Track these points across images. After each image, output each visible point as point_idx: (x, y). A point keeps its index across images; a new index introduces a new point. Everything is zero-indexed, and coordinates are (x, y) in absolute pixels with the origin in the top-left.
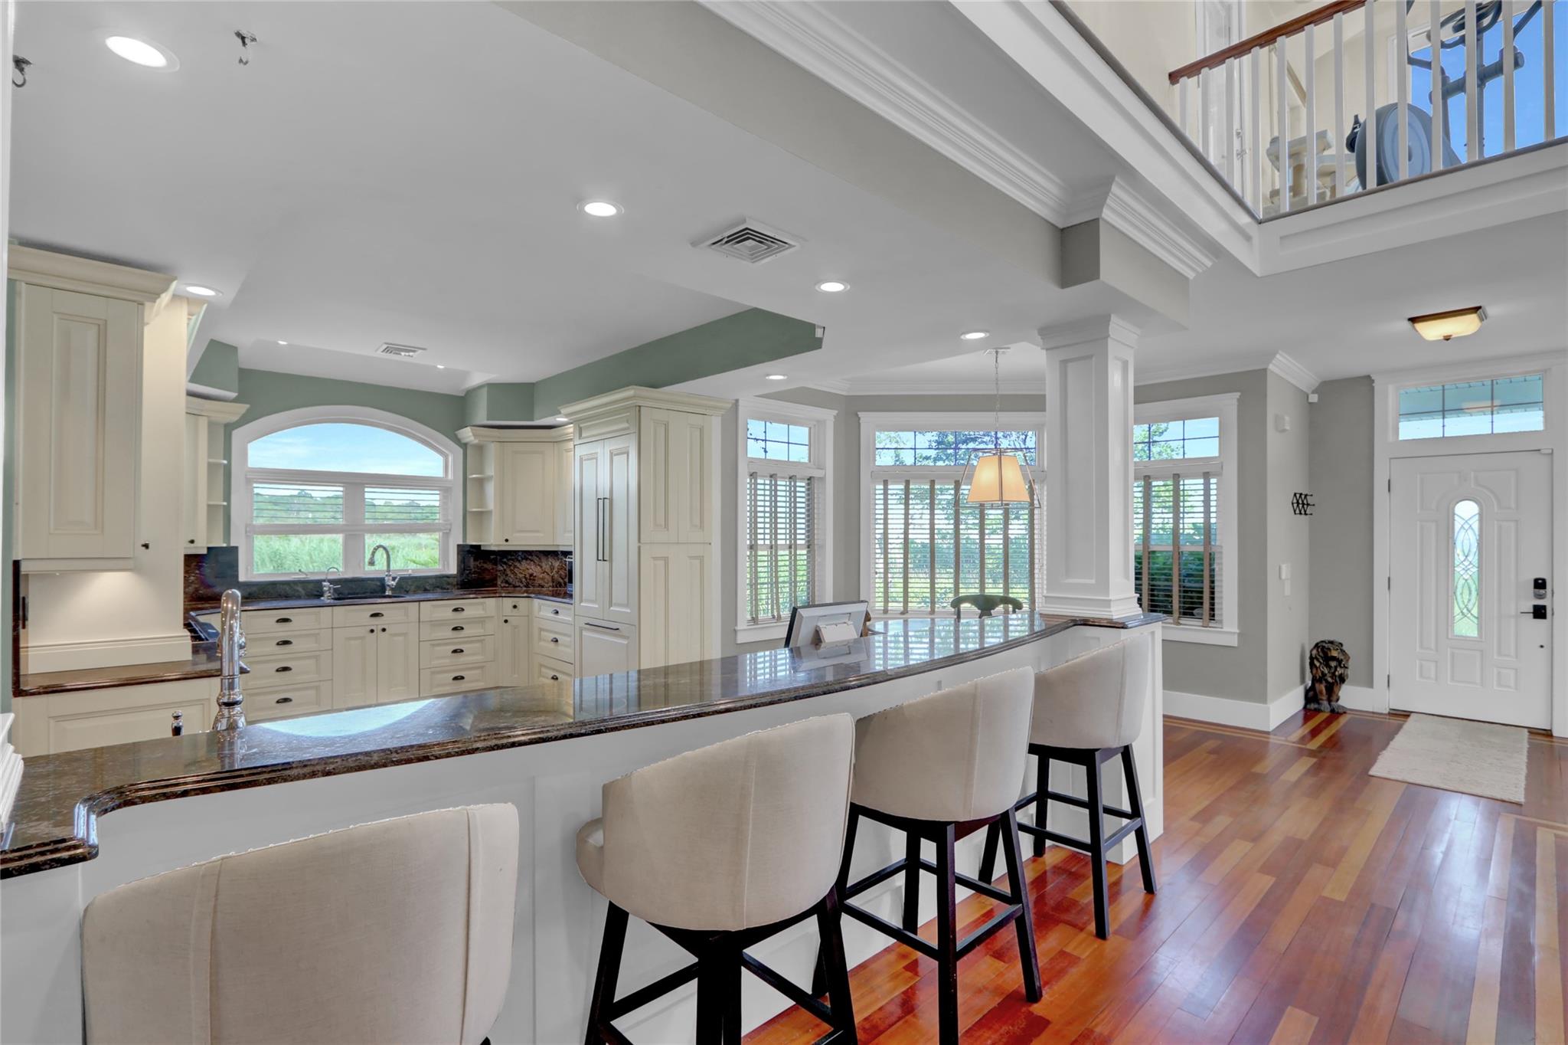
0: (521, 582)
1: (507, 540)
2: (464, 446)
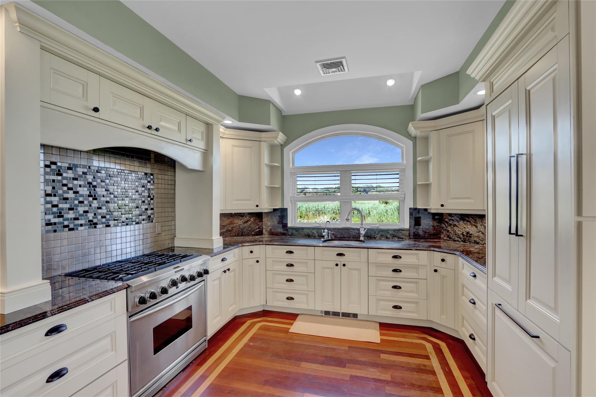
0: (460, 238)
1: (442, 205)
2: (414, 139)
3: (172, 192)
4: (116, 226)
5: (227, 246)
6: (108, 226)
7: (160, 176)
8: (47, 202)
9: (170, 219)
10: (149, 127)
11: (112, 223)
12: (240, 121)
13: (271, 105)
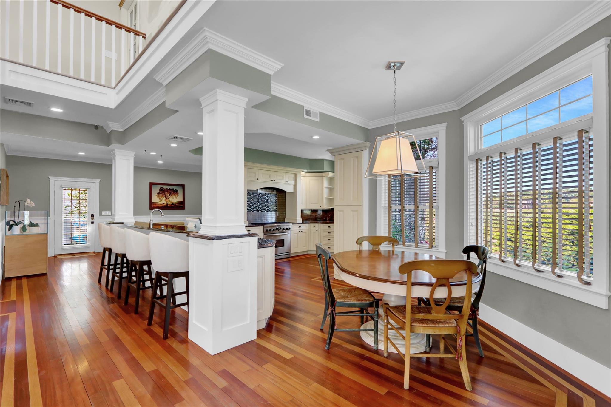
3: (284, 200)
4: (264, 211)
5: (303, 223)
6: (262, 211)
7: (279, 195)
8: (247, 204)
9: (283, 211)
10: (272, 180)
11: (263, 211)
12: (310, 170)
13: (324, 161)
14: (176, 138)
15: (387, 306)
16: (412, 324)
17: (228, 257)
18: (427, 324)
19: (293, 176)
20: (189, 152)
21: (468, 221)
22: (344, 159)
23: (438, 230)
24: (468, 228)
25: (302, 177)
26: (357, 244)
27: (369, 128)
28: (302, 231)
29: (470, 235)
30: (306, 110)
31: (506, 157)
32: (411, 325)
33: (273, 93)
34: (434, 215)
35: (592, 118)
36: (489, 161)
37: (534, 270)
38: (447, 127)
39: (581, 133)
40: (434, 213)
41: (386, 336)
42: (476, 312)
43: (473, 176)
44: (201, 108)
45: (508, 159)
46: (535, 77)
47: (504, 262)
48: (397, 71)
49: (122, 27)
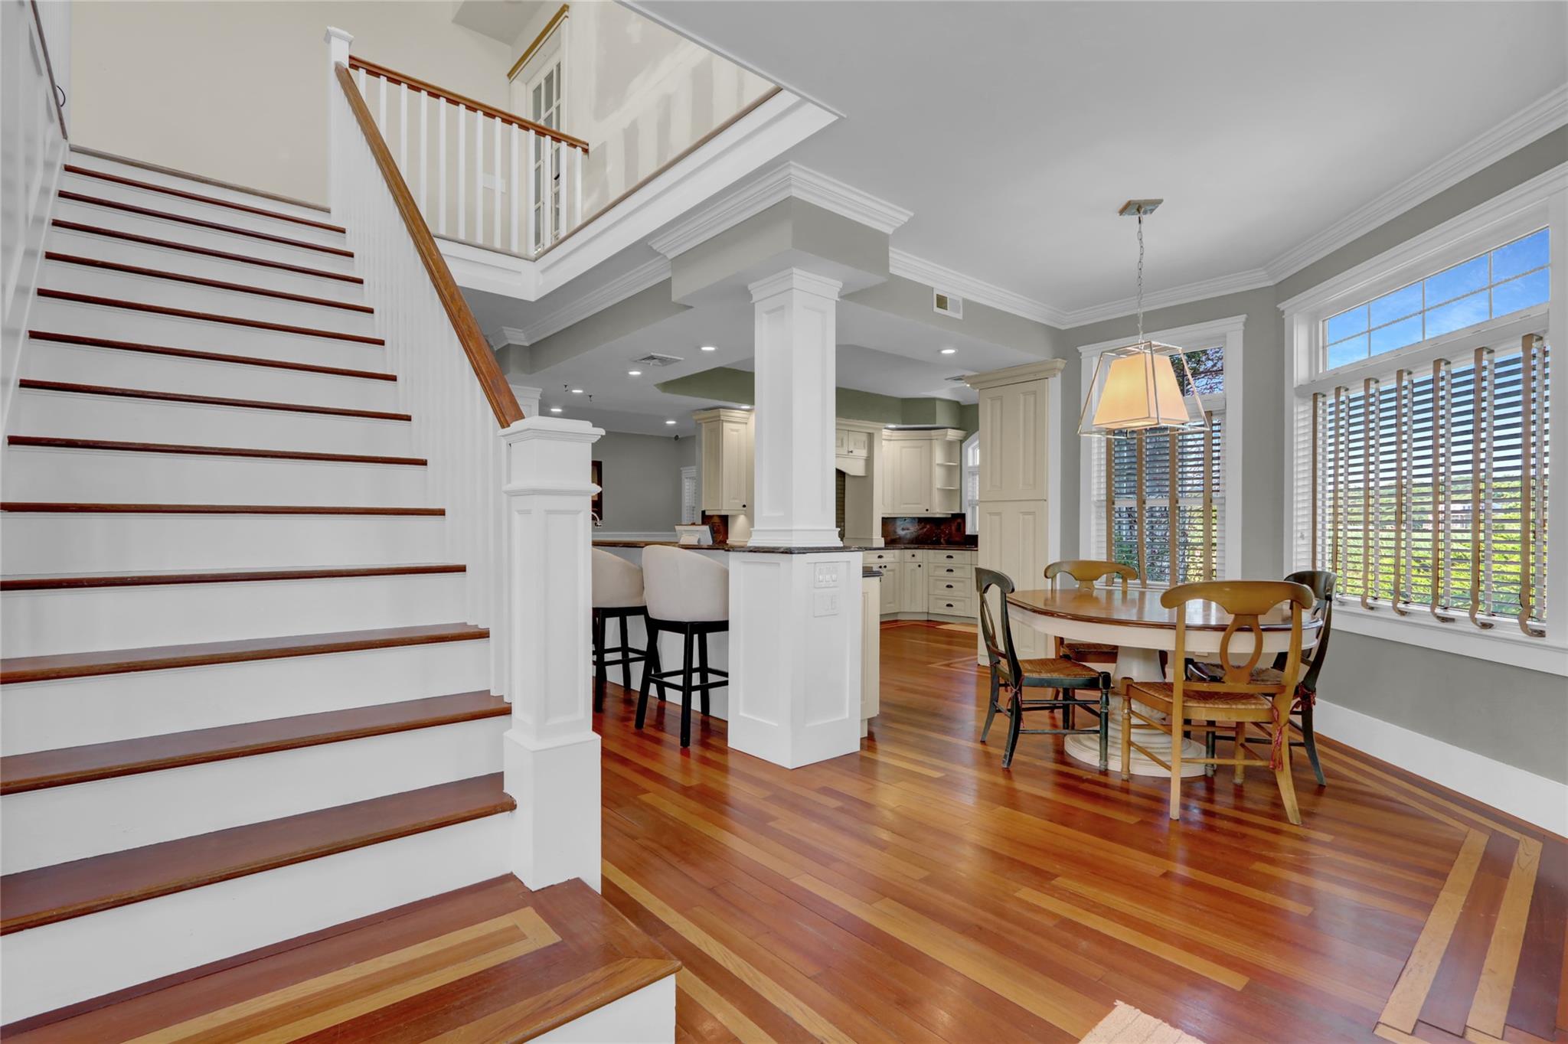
5: (886, 547)
13: (937, 403)
14: (652, 358)
15: (1129, 682)
16: (1186, 704)
17: (815, 588)
18: (1213, 704)
19: (864, 438)
20: (655, 388)
21: (1295, 528)
22: (1002, 397)
23: (1224, 551)
24: (1294, 543)
25: (884, 442)
26: (1046, 577)
27: (1063, 328)
28: (885, 567)
29: (1299, 550)
30: (937, 295)
31: (1377, 390)
32: (1184, 706)
33: (892, 270)
34: (1215, 517)
35: (1548, 312)
36: (1342, 398)
37: (1436, 620)
38: (1245, 324)
39: (1528, 339)
40: (1214, 514)
41: (1126, 739)
42: (1310, 697)
43: (1307, 430)
44: (752, 302)
45: (1382, 393)
46: (1441, 225)
47: (1372, 608)
48: (1145, 218)
49: (546, 132)
